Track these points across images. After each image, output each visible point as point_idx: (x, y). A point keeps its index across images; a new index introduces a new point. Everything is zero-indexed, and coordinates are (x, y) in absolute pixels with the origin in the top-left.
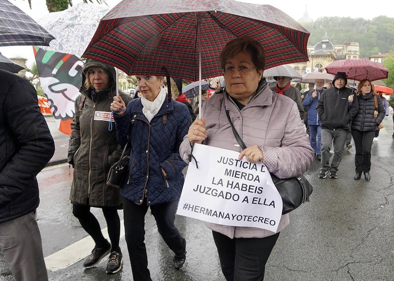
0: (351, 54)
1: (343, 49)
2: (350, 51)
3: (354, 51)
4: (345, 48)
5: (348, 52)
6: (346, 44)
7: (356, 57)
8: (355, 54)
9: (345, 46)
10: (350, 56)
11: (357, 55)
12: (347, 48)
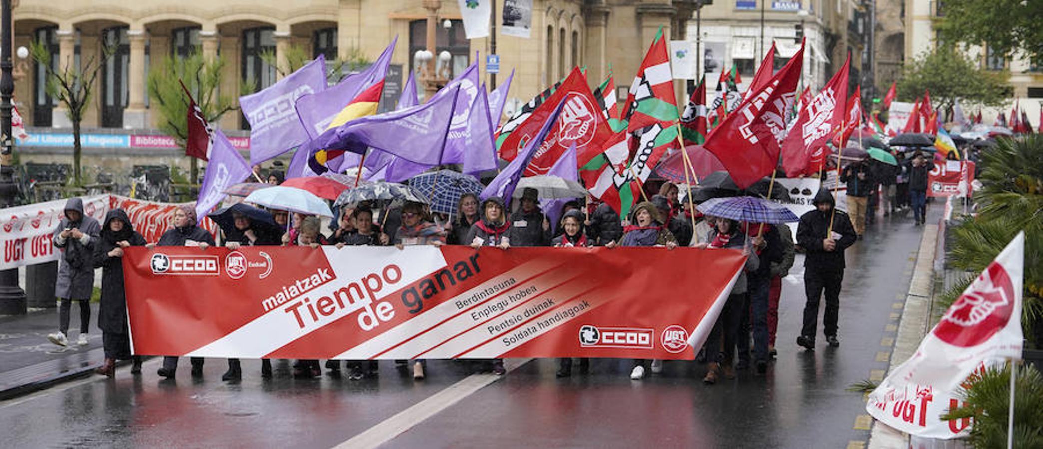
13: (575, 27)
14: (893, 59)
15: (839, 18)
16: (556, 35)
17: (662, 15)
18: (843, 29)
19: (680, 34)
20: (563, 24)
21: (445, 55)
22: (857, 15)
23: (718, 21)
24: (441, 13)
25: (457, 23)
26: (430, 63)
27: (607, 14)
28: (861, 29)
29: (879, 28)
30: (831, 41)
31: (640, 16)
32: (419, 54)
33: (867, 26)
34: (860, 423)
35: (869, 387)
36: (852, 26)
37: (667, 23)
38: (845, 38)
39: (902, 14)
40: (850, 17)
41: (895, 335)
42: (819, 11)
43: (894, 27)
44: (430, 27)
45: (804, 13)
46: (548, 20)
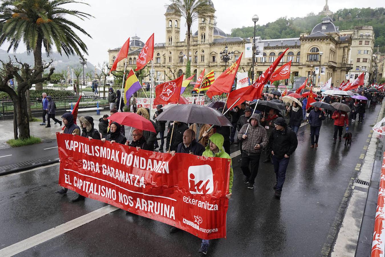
0: (362, 39)
1: (354, 34)
2: (362, 36)
3: (366, 36)
4: (356, 32)
5: (359, 37)
6: (357, 29)
7: (369, 41)
8: (368, 39)
9: (356, 30)
10: (362, 41)
11: (370, 39)
12: (358, 33)
13: (332, 72)
14: (380, 77)
15: (372, 71)
16: (329, 74)
17: (345, 71)
18: (372, 73)
19: (347, 73)
20: (330, 72)
21: (313, 76)
22: (375, 71)
23: (353, 72)
24: (312, 70)
25: (314, 72)
26: (310, 77)
27: (336, 71)
28: (375, 73)
29: (378, 73)
30: (370, 74)
31: (341, 71)
32: (309, 76)
33: (376, 73)
34: (371, 131)
35: (373, 126)
36: (374, 72)
37: (345, 72)
38: (372, 74)
39: (382, 71)
40: (374, 71)
41: (377, 118)
42: (369, 70)
43: (381, 73)
44: (311, 72)
45: (366, 71)
46: (328, 71)
